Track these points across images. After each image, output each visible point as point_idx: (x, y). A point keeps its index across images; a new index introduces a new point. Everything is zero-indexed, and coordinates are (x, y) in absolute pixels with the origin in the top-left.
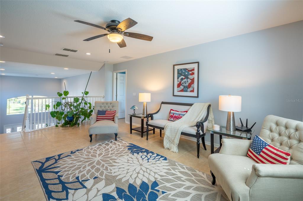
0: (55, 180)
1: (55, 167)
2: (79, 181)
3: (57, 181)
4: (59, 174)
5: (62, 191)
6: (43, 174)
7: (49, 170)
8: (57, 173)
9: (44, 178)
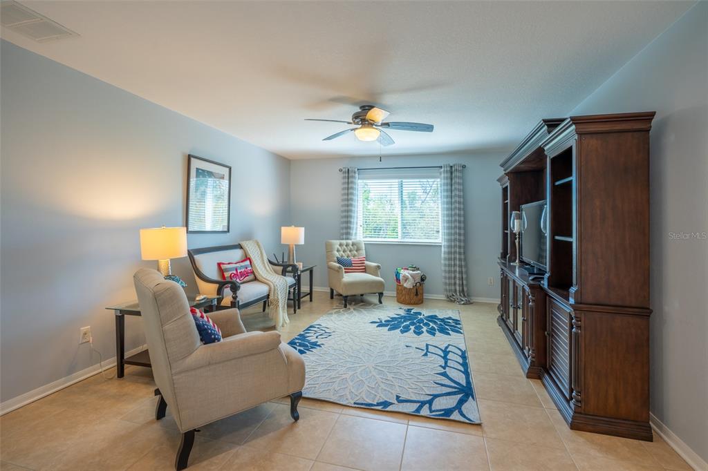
0: (452, 366)
1: (442, 385)
2: (427, 351)
3: (449, 363)
4: (443, 371)
5: (449, 351)
6: (463, 382)
7: (453, 385)
8: (444, 374)
9: (464, 376)
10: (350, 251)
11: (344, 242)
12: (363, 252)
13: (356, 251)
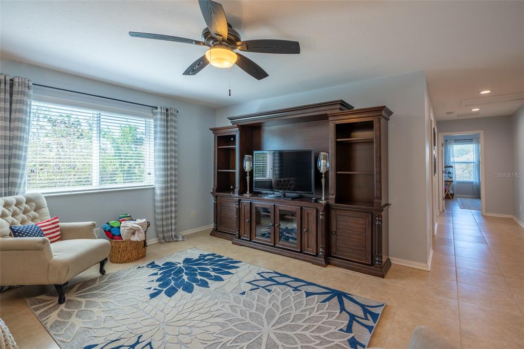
10: (24, 213)
11: (12, 199)
12: (46, 210)
13: (35, 210)
